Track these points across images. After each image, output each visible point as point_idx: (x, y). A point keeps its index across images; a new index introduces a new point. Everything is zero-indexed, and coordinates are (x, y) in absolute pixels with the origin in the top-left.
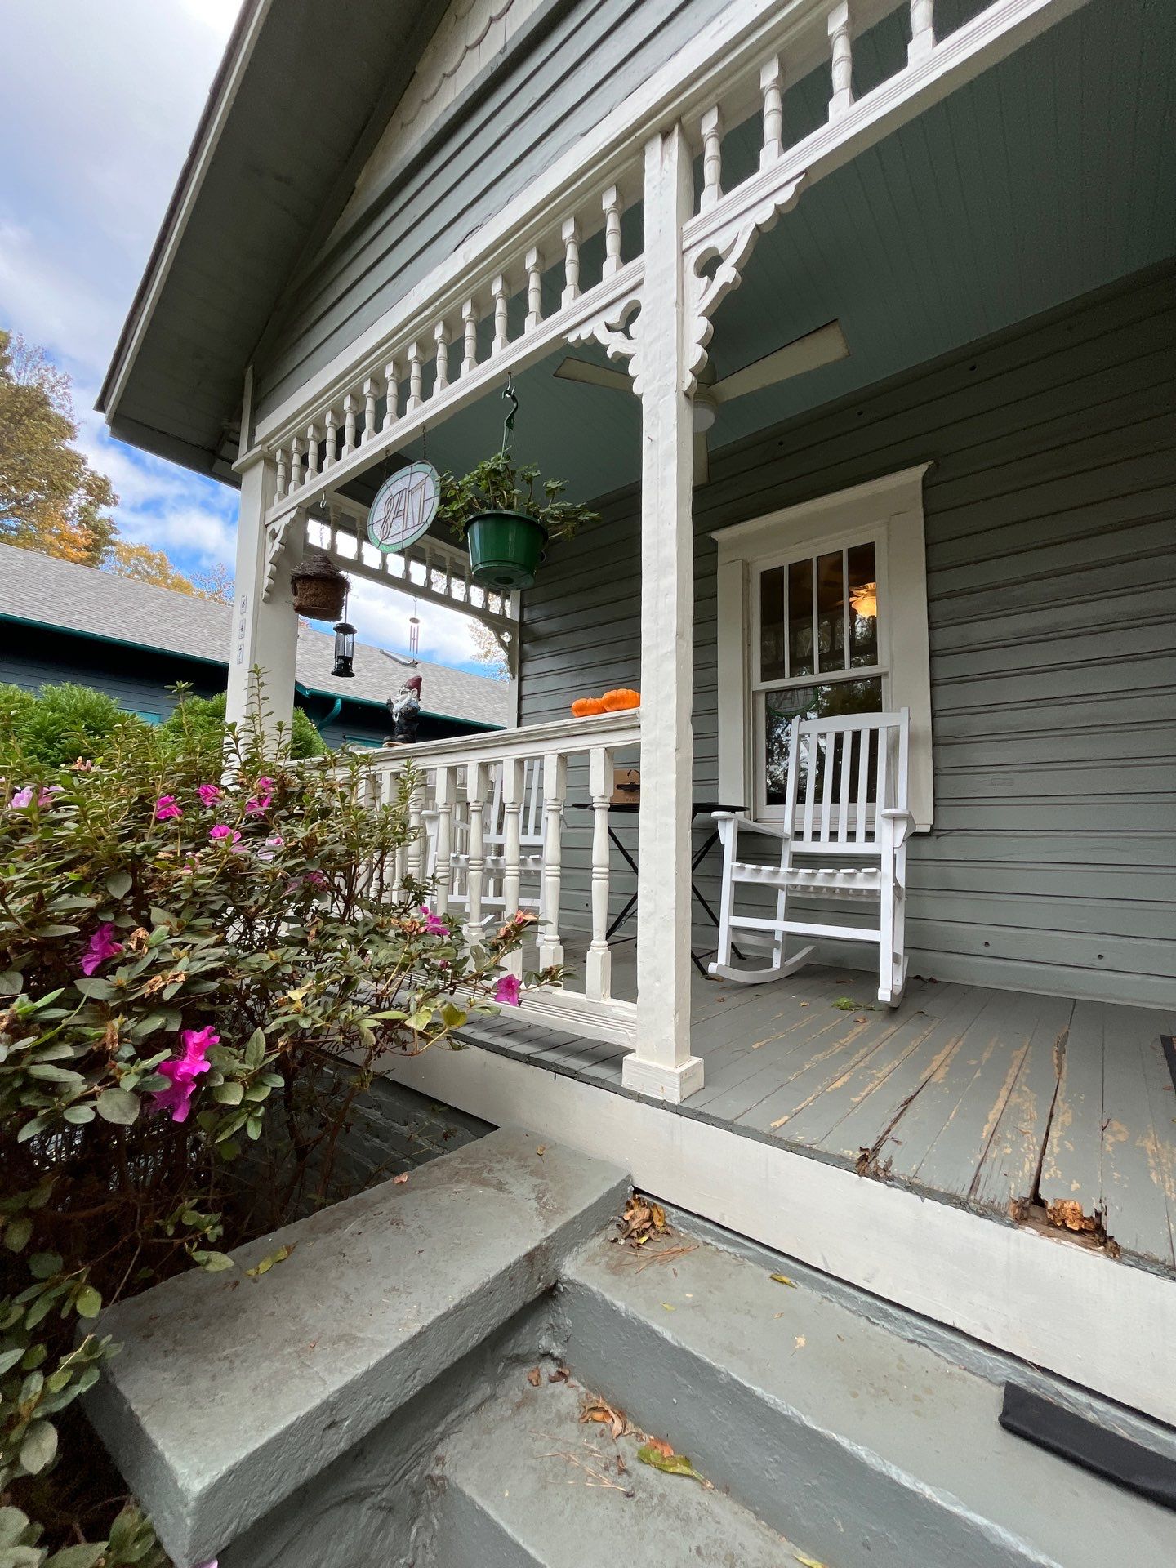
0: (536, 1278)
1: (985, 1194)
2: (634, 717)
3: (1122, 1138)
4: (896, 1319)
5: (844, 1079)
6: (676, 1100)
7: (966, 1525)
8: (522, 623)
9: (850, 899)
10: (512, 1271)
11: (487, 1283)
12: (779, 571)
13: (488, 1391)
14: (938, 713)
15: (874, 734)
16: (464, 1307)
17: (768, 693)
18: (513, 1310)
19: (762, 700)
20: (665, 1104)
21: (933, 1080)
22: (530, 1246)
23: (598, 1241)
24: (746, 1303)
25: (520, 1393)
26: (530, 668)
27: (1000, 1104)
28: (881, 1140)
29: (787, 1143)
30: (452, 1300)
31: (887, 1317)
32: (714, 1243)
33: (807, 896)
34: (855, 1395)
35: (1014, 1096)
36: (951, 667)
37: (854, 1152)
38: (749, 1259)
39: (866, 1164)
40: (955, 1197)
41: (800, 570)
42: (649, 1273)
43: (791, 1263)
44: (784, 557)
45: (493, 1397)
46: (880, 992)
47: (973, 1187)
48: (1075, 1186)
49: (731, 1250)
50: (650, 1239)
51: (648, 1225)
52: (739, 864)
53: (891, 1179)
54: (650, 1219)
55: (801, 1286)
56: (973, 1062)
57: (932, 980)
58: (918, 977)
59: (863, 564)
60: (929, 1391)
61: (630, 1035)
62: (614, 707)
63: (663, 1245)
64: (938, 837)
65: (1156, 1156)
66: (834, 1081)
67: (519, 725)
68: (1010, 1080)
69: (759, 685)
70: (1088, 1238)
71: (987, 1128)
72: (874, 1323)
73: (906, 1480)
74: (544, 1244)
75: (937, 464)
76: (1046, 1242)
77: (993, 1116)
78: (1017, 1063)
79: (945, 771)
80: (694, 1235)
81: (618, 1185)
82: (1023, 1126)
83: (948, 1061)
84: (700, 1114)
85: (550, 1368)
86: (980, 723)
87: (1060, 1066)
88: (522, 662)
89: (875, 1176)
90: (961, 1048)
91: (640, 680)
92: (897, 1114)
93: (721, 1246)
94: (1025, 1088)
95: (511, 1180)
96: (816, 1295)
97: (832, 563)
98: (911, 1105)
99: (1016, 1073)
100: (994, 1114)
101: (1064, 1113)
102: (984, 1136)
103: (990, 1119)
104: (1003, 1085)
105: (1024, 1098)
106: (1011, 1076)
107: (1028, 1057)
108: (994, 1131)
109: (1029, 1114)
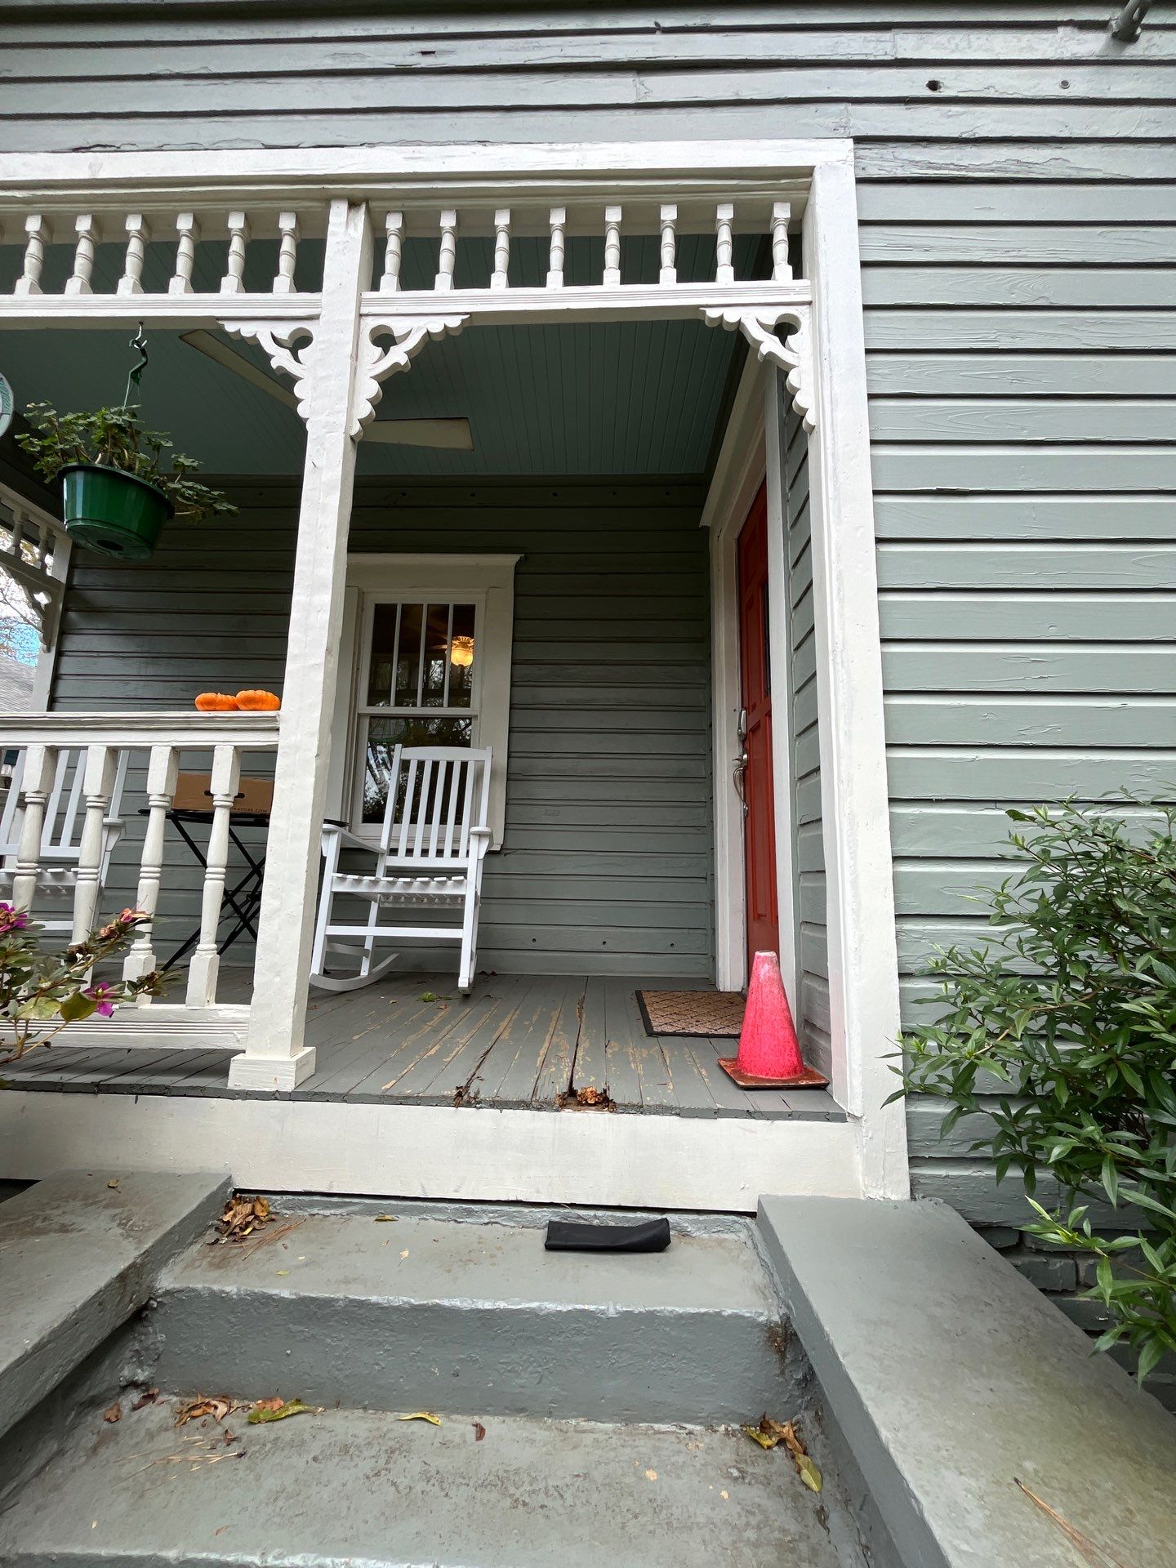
0: (128, 1299)
1: (541, 1096)
2: (274, 719)
3: (617, 1049)
4: (476, 1212)
5: (437, 1048)
6: (289, 1088)
7: (527, 1313)
8: (69, 586)
9: (436, 907)
10: (103, 1295)
11: (74, 1314)
12: (392, 608)
13: (55, 1447)
14: (513, 755)
15: (464, 766)
16: (45, 1345)
17: (373, 717)
18: (100, 1338)
19: (366, 722)
20: (277, 1095)
21: (502, 1037)
22: (123, 1266)
23: (196, 1247)
24: (356, 1245)
25: (95, 1437)
26: (74, 643)
27: (546, 1045)
28: (470, 1081)
29: (397, 1098)
30: (29, 1342)
31: (470, 1213)
32: (321, 1212)
33: (398, 906)
34: (449, 1271)
35: (554, 1038)
36: (527, 719)
37: (451, 1092)
38: (355, 1213)
39: (462, 1098)
40: (523, 1102)
41: (410, 610)
42: (258, 1255)
43: (393, 1202)
44: (399, 597)
45: (61, 1452)
46: (460, 980)
47: (534, 1093)
48: (593, 1079)
49: (338, 1211)
50: (254, 1229)
51: (251, 1218)
52: (340, 875)
53: (479, 1103)
54: (252, 1213)
55: (402, 1217)
56: (527, 1023)
57: (493, 974)
58: (483, 973)
59: (464, 621)
60: (499, 1249)
61: (239, 1036)
62: (251, 707)
63: (269, 1230)
64: (505, 855)
65: (634, 1055)
66: (428, 1051)
67: (50, 708)
68: (551, 1030)
69: (364, 708)
70: (600, 1106)
71: (540, 1059)
72: (460, 1222)
73: (488, 1305)
74: (139, 1261)
75: (526, 558)
76: (578, 1115)
77: (543, 1052)
78: (555, 1018)
79: (515, 802)
80: (301, 1213)
81: (219, 1189)
82: (561, 1054)
83: (510, 1025)
84: (316, 1094)
85: (135, 1396)
86: (542, 765)
87: (580, 1017)
88: (63, 633)
89: (468, 1104)
90: (518, 1015)
91: (283, 683)
92: (478, 1064)
93: (327, 1212)
94: (561, 1033)
95: (80, 1219)
96: (415, 1220)
97: (439, 612)
98: (488, 1057)
99: (555, 1024)
100: (544, 1050)
101: (584, 1042)
102: (538, 1064)
103: (541, 1054)
104: (548, 1033)
105: (561, 1039)
106: (552, 1027)
107: (561, 1014)
108: (544, 1060)
109: (564, 1046)
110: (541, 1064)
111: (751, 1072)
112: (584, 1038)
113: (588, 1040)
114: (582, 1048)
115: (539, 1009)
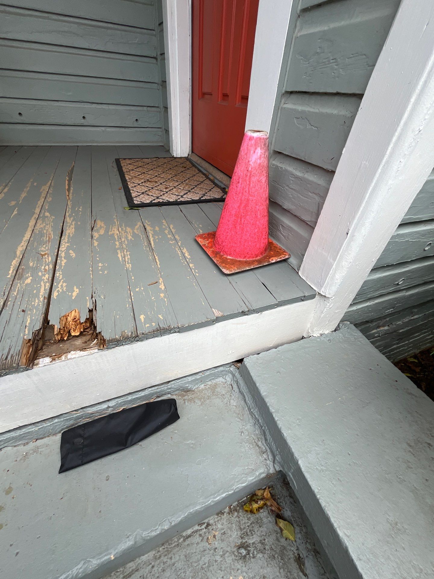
3: (102, 232)
48: (76, 292)
65: (119, 238)
71: (15, 264)
77: (20, 250)
78: (43, 195)
99: (42, 203)
100: (22, 246)
101: (70, 226)
102: (10, 275)
103: (18, 253)
104: (32, 216)
105: (46, 223)
106: (39, 207)
107: (51, 189)
108: (19, 266)
109: (48, 236)
110: (15, 272)
111: (230, 255)
112: (70, 220)
113: (73, 223)
114: (67, 237)
115: (29, 184)
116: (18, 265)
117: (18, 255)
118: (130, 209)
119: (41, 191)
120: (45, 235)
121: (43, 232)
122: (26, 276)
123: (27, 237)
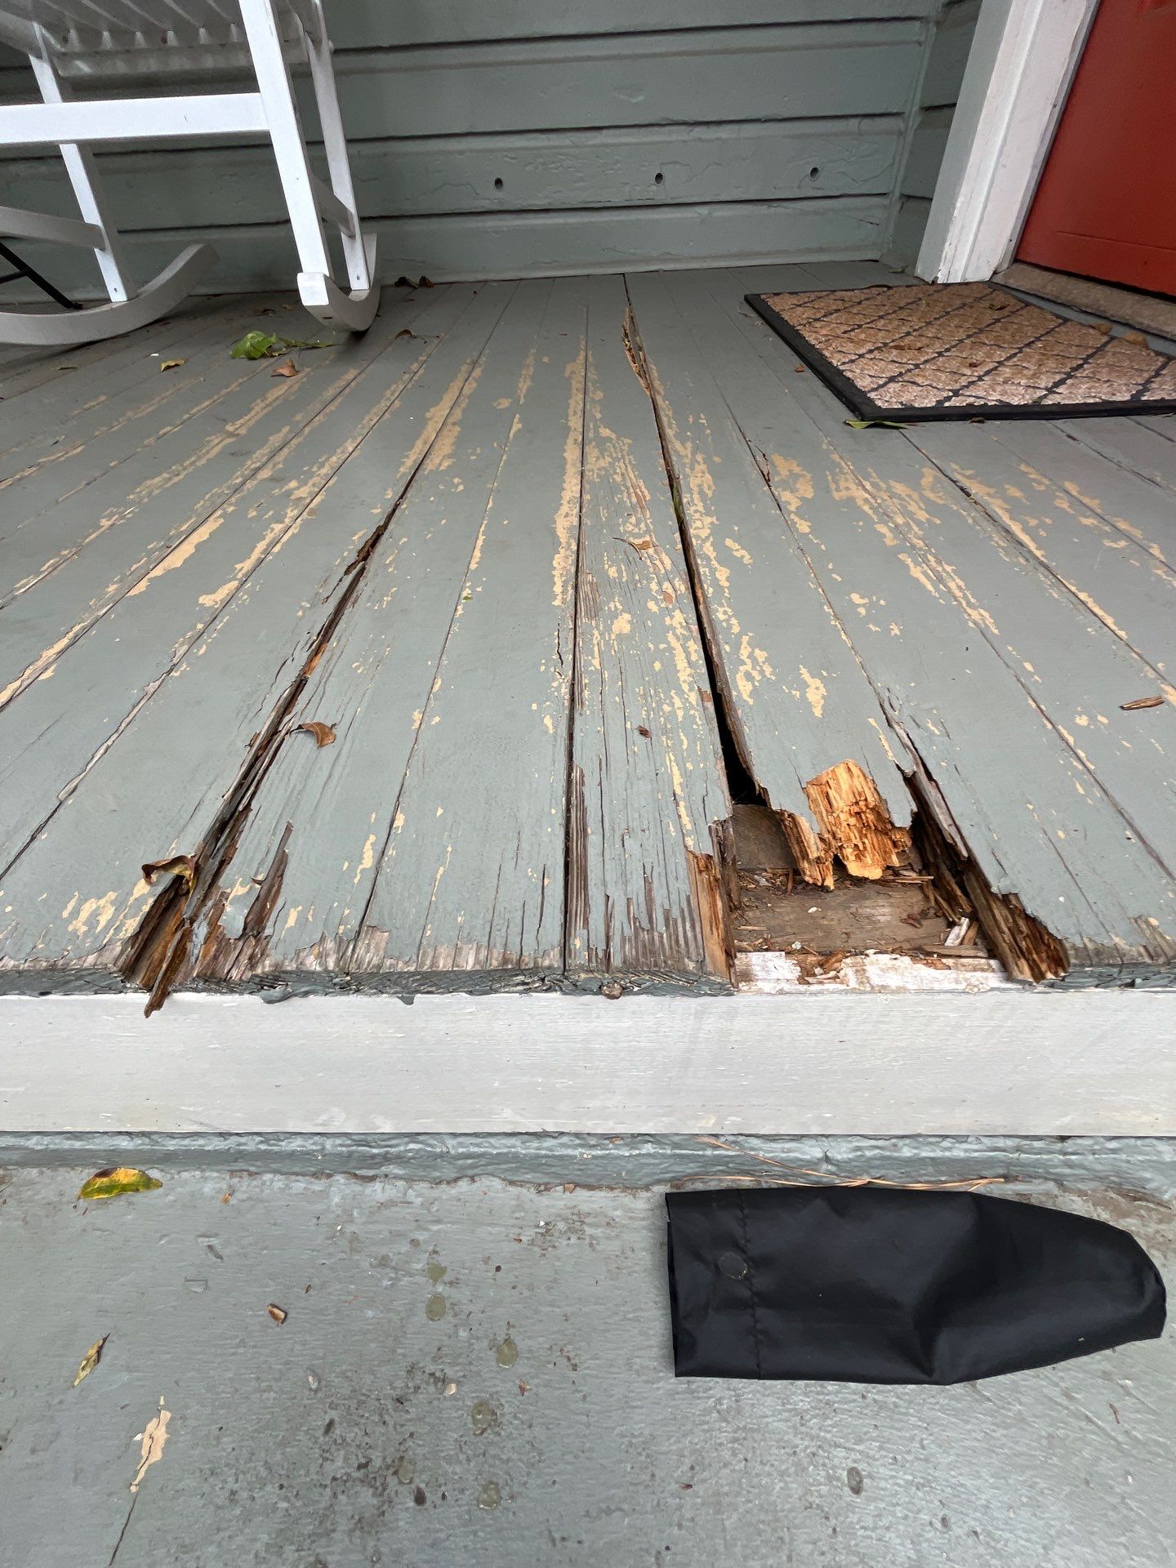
21: (429, 466)
27: (571, 487)
35: (592, 452)
56: (505, 403)
57: (424, 283)
66: (165, 552)
68: (575, 422)
71: (561, 563)
77: (564, 523)
78: (577, 384)
83: (457, 415)
87: (645, 375)
90: (478, 381)
94: (605, 432)
99: (582, 405)
100: (567, 515)
101: (693, 469)
102: (559, 597)
103: (562, 534)
104: (567, 437)
105: (611, 456)
106: (575, 413)
107: (592, 370)
108: (577, 571)
109: (631, 490)
110: (571, 591)
112: (686, 448)
113: (699, 458)
114: (696, 496)
115: (530, 360)
116: (573, 569)
117: (563, 540)
118: (867, 427)
119: (567, 374)
120: (623, 488)
121: (614, 479)
122: (609, 608)
123: (572, 492)
